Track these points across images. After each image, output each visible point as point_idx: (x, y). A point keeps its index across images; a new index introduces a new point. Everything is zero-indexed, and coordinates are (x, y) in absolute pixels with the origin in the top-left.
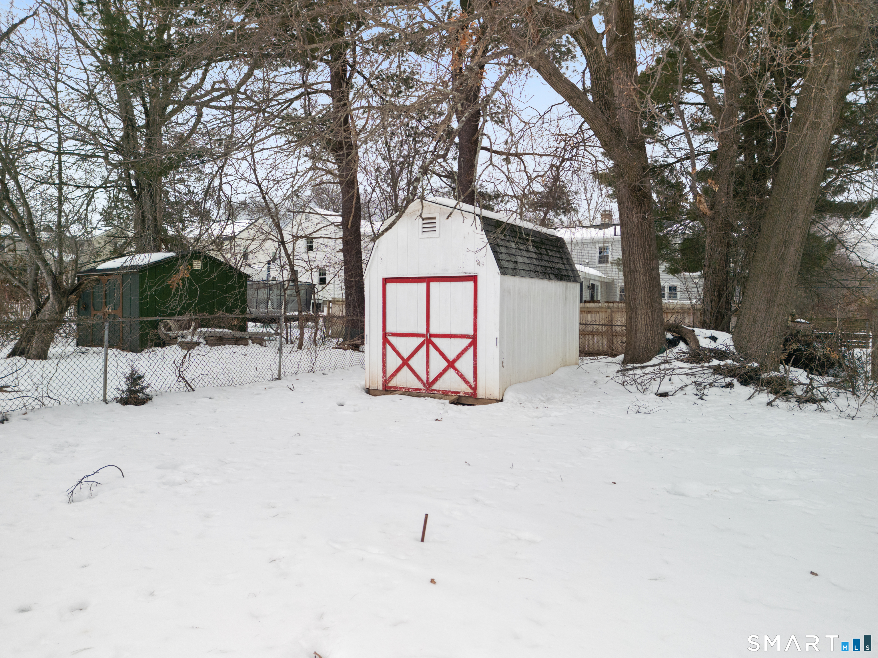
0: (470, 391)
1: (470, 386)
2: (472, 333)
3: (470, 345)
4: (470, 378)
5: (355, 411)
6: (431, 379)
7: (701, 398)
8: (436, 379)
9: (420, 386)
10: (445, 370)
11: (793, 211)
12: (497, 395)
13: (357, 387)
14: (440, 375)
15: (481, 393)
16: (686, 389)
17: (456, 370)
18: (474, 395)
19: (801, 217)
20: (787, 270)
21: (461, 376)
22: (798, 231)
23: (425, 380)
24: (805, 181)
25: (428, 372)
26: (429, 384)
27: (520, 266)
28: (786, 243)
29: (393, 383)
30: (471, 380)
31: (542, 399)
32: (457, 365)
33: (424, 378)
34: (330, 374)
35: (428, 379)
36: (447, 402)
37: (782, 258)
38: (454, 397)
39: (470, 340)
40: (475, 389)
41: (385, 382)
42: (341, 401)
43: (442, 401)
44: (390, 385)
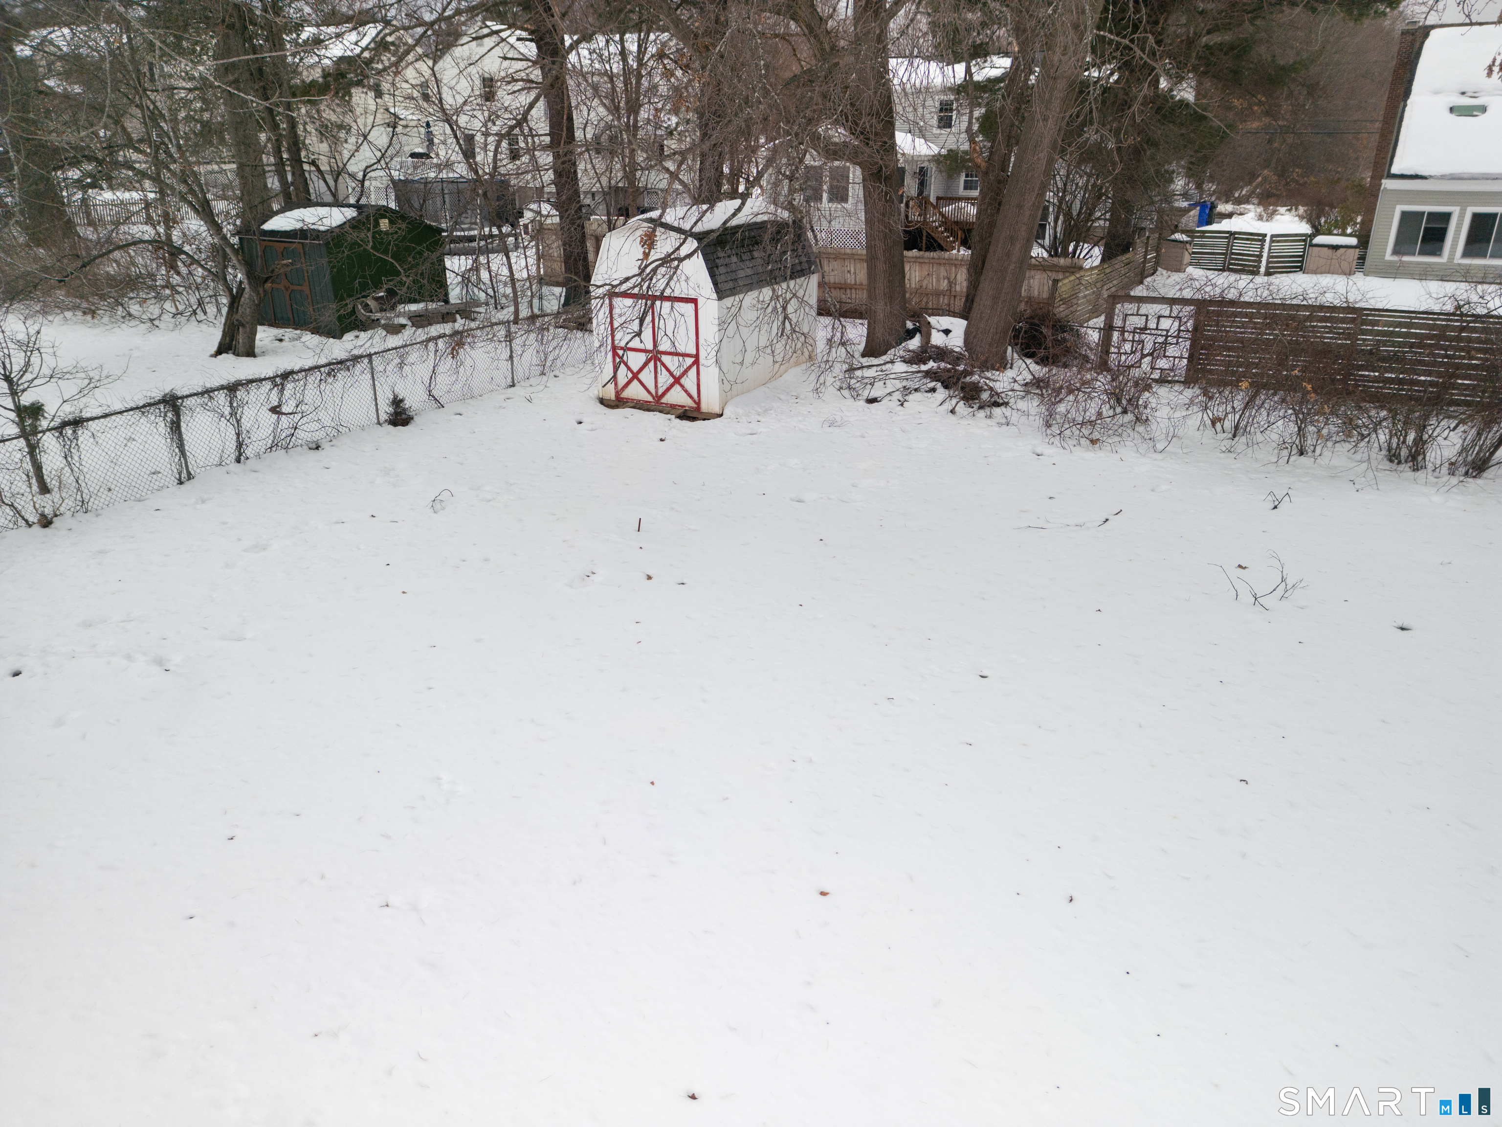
0: (695, 405)
1: (694, 401)
2: (694, 352)
3: (693, 364)
4: (694, 394)
5: (593, 430)
6: (660, 393)
7: (902, 405)
8: (664, 394)
9: (650, 399)
10: (672, 386)
11: (1020, 206)
12: (717, 410)
13: (591, 397)
14: (668, 390)
15: (704, 408)
16: (894, 394)
17: (682, 386)
18: (698, 408)
19: (1027, 213)
20: (1012, 267)
21: (686, 391)
22: (1024, 228)
23: (654, 393)
24: (1032, 176)
25: (656, 386)
26: (658, 398)
27: (741, 283)
28: (1012, 239)
29: (625, 394)
30: (695, 395)
31: (760, 410)
32: (682, 381)
33: (653, 391)
34: (561, 375)
35: (657, 392)
36: (673, 417)
37: (1008, 255)
38: (680, 411)
39: (693, 359)
40: (698, 403)
41: (618, 394)
42: (579, 418)
43: (669, 416)
44: (622, 396)
